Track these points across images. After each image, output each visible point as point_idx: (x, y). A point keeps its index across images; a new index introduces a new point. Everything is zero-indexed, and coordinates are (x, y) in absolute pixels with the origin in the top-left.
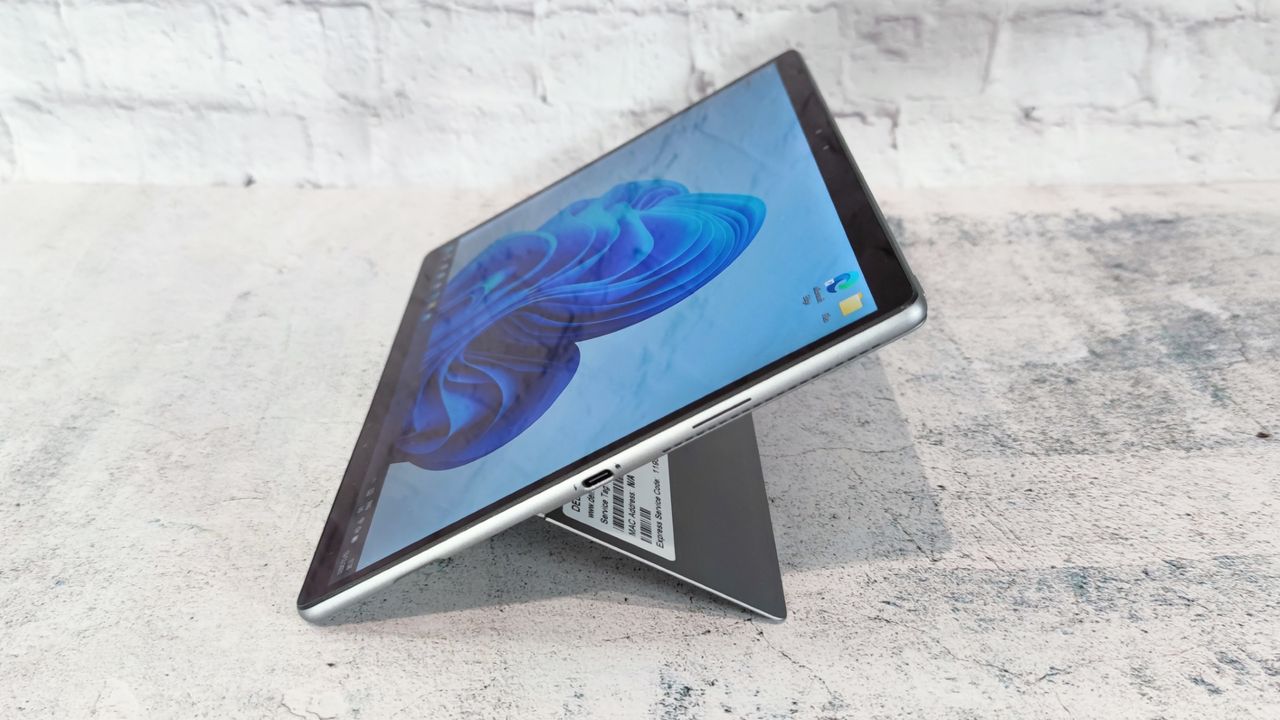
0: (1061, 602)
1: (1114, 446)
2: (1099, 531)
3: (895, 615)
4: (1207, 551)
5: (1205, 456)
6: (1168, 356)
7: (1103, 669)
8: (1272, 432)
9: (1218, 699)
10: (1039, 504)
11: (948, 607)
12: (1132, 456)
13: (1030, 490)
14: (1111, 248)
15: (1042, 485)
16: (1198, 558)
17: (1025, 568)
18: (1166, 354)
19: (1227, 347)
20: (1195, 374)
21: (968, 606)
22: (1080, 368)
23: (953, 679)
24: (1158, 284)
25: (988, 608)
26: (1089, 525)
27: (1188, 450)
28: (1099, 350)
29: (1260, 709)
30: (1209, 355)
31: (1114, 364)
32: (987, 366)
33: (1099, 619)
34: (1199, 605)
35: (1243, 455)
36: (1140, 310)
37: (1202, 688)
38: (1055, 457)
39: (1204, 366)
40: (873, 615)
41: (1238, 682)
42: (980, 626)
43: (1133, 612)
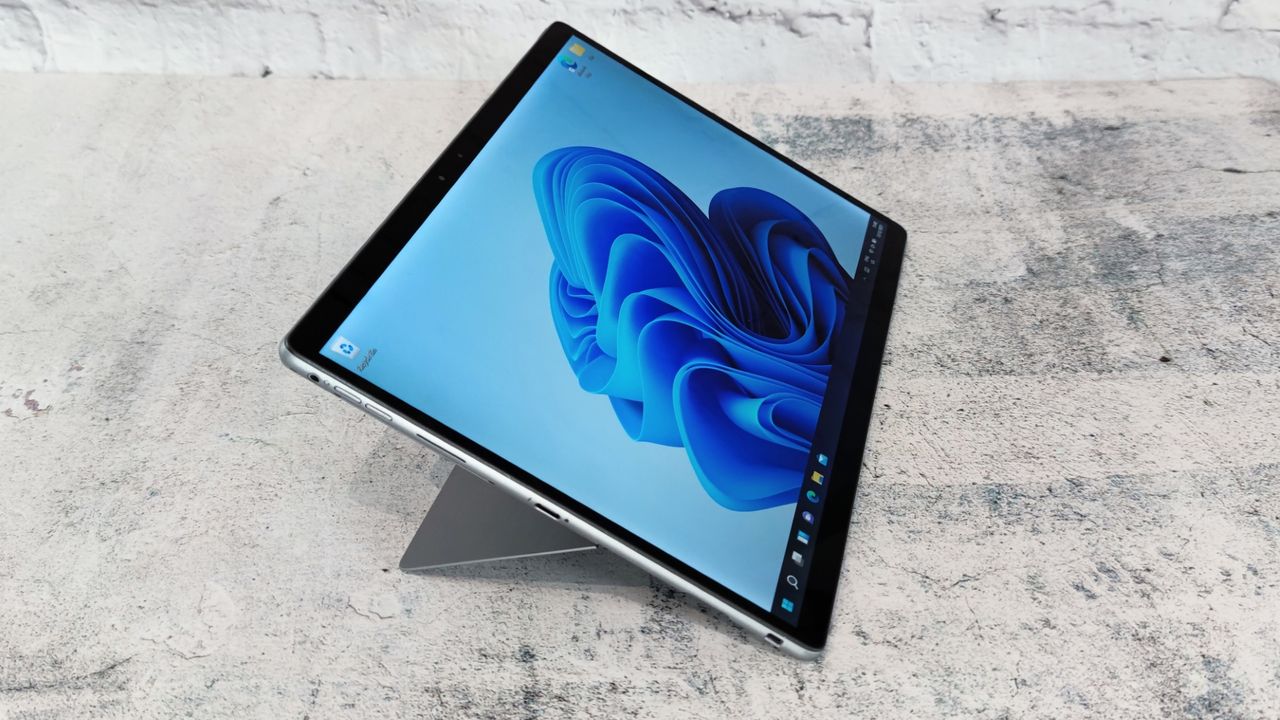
0: (977, 516)
1: (1038, 368)
2: (1016, 450)
4: (1102, 470)
5: (1114, 379)
6: (1096, 276)
7: (1005, 576)
8: (1173, 356)
9: (1093, 603)
10: (968, 423)
11: (884, 520)
12: (1052, 377)
13: (962, 410)
14: (1059, 157)
15: (971, 405)
16: (1094, 477)
17: (950, 484)
18: (1095, 274)
19: (1148, 269)
20: (1116, 295)
21: (901, 519)
22: (1017, 287)
23: (884, 584)
24: (1097, 199)
25: (917, 521)
26: (1007, 444)
27: (1100, 372)
28: (1035, 268)
29: (1124, 612)
30: (1131, 276)
31: (1048, 283)
32: (936, 284)
33: (1006, 532)
34: (1089, 520)
35: (1145, 378)
36: (1077, 226)
37: (1081, 594)
38: (987, 377)
39: (1126, 287)
41: (1111, 589)
42: (909, 537)
43: (1035, 526)
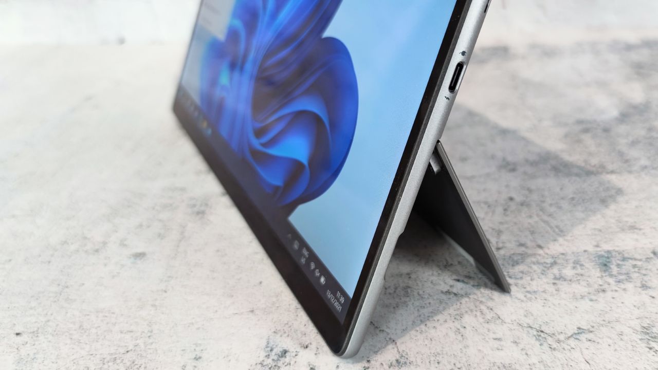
0: (589, 276)
1: (634, 169)
3: (462, 289)
7: (619, 328)
10: (578, 207)
12: (646, 174)
13: (572, 198)
15: (581, 195)
17: (564, 252)
23: (499, 339)
25: (534, 283)
28: (625, 113)
33: (617, 289)
40: (445, 290)
42: (525, 296)
43: (644, 283)
